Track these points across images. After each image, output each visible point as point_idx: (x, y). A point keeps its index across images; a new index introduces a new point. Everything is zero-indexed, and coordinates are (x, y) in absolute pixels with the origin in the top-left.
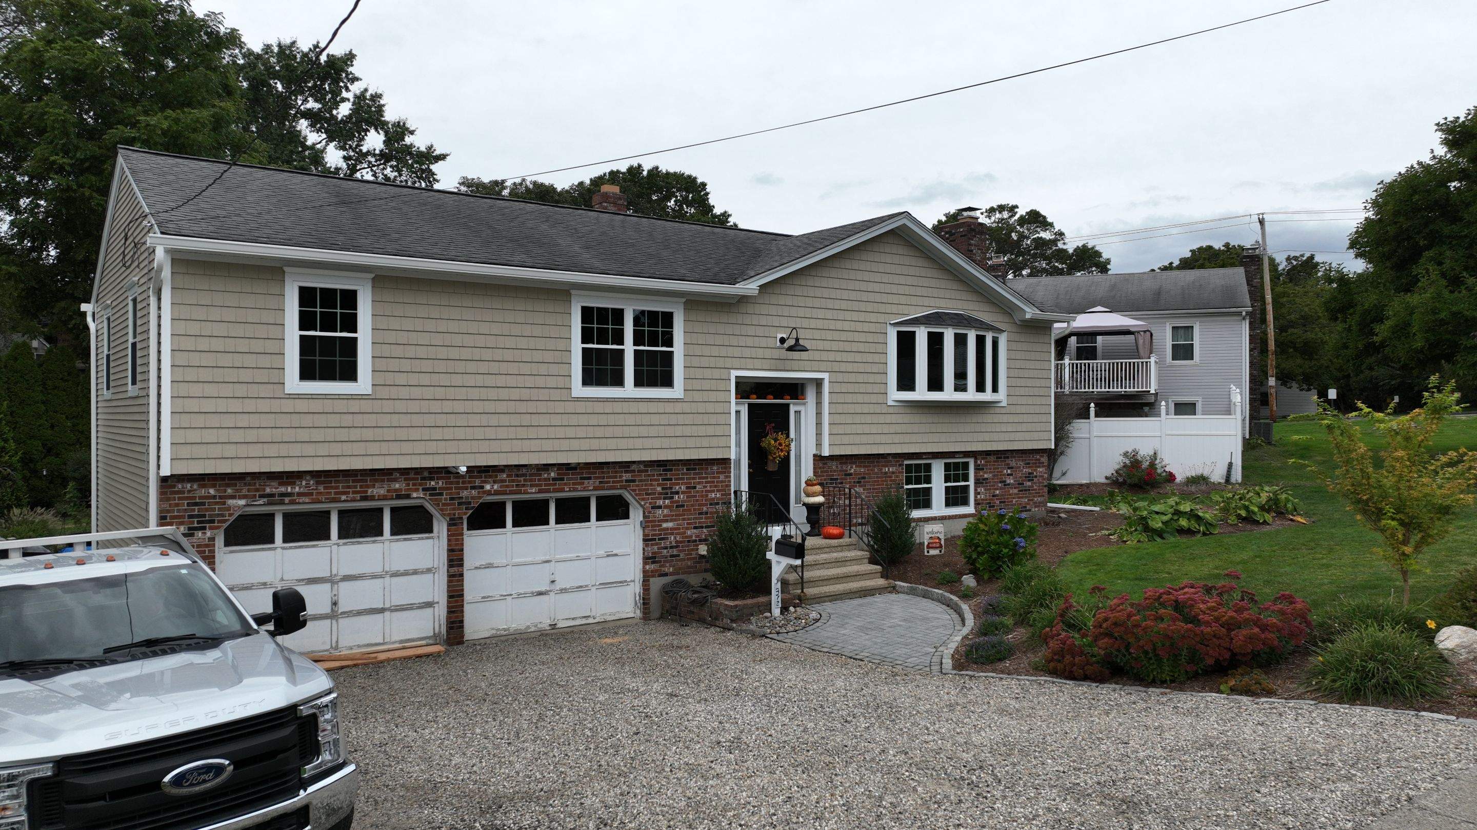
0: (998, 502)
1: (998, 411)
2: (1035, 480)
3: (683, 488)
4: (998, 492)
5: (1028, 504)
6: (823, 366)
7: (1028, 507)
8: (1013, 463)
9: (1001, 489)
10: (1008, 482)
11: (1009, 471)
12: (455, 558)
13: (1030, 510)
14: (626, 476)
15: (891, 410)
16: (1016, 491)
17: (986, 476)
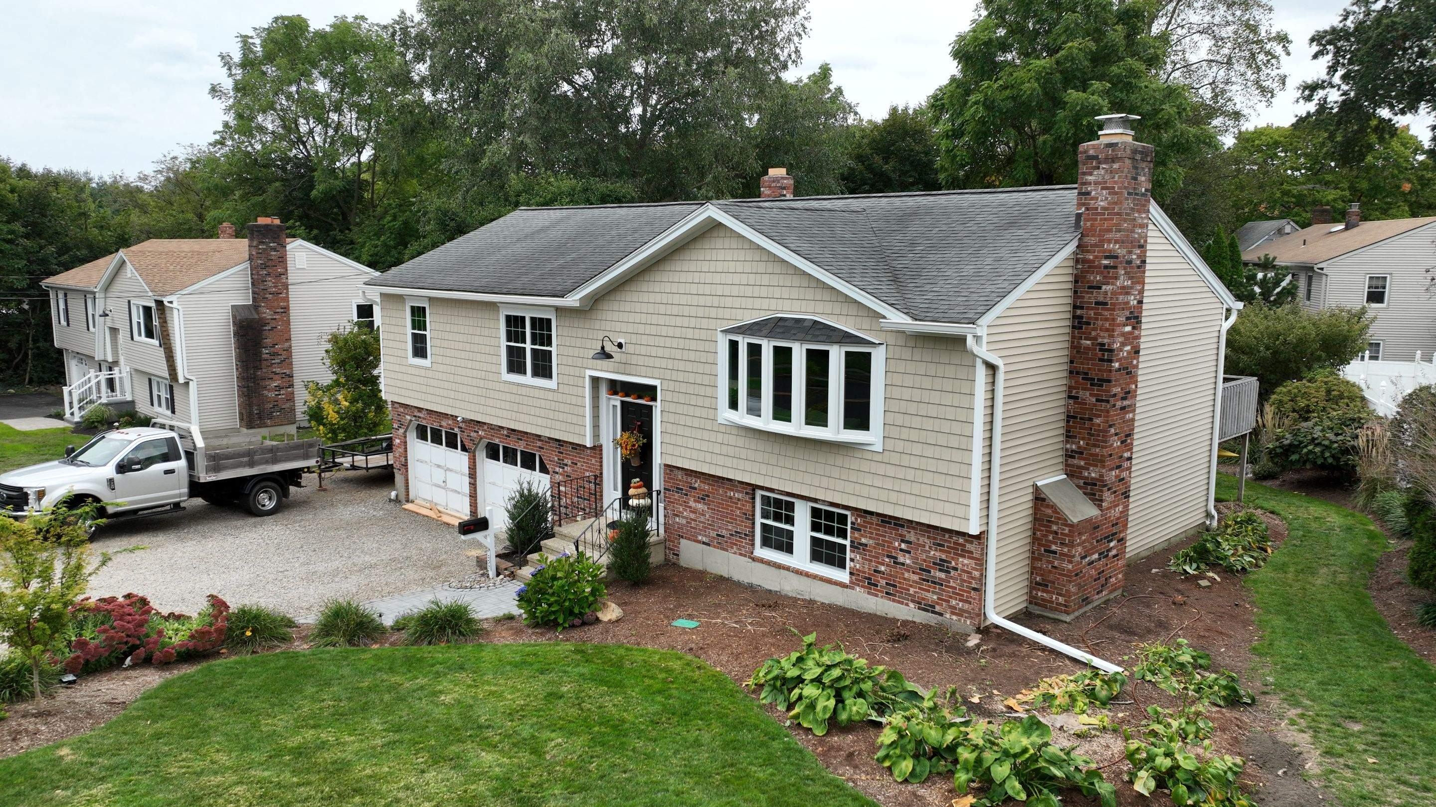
0: (883, 582)
1: (869, 456)
2: (953, 573)
3: (569, 463)
4: (883, 568)
5: (938, 604)
6: (656, 373)
7: (938, 608)
8: (911, 536)
9: (888, 565)
10: (901, 559)
11: (903, 546)
12: (473, 475)
13: (941, 614)
14: (539, 444)
15: (723, 429)
16: (916, 578)
17: (864, 540)
